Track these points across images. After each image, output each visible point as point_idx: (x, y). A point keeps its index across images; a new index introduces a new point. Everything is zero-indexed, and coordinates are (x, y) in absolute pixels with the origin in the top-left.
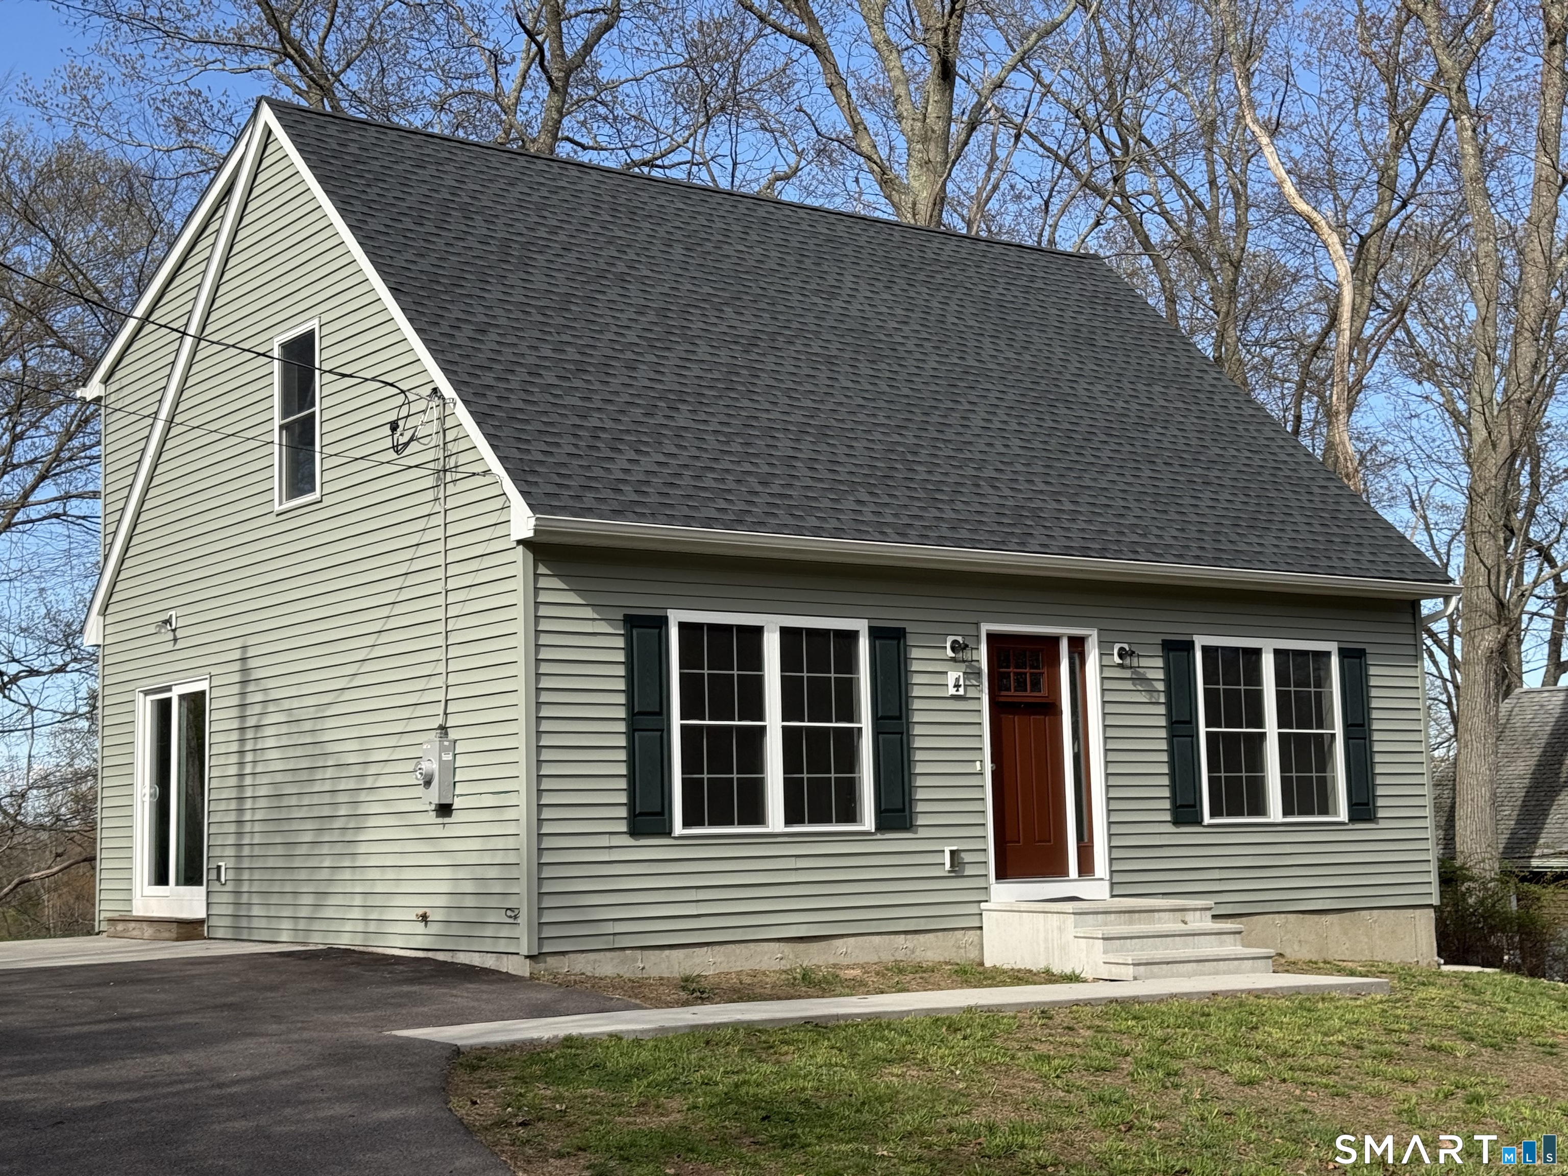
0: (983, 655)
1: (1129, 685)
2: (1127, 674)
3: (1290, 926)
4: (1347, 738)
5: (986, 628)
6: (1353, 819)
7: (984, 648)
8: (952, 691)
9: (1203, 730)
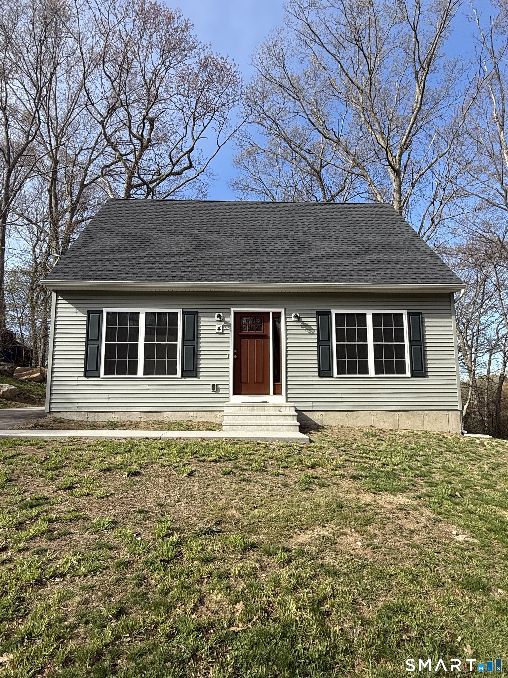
0: (231, 319)
1: (300, 328)
2: (299, 324)
3: (378, 416)
4: (411, 346)
5: (232, 310)
6: (412, 376)
7: (232, 316)
8: (217, 331)
9: (334, 343)
